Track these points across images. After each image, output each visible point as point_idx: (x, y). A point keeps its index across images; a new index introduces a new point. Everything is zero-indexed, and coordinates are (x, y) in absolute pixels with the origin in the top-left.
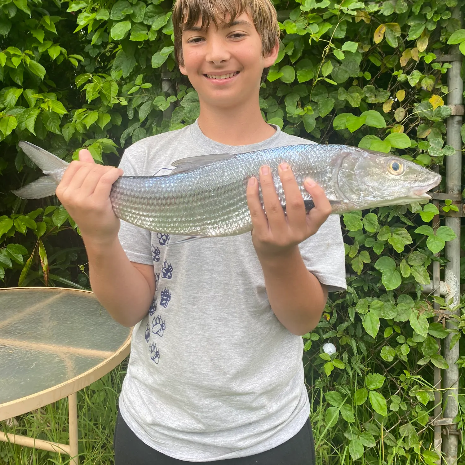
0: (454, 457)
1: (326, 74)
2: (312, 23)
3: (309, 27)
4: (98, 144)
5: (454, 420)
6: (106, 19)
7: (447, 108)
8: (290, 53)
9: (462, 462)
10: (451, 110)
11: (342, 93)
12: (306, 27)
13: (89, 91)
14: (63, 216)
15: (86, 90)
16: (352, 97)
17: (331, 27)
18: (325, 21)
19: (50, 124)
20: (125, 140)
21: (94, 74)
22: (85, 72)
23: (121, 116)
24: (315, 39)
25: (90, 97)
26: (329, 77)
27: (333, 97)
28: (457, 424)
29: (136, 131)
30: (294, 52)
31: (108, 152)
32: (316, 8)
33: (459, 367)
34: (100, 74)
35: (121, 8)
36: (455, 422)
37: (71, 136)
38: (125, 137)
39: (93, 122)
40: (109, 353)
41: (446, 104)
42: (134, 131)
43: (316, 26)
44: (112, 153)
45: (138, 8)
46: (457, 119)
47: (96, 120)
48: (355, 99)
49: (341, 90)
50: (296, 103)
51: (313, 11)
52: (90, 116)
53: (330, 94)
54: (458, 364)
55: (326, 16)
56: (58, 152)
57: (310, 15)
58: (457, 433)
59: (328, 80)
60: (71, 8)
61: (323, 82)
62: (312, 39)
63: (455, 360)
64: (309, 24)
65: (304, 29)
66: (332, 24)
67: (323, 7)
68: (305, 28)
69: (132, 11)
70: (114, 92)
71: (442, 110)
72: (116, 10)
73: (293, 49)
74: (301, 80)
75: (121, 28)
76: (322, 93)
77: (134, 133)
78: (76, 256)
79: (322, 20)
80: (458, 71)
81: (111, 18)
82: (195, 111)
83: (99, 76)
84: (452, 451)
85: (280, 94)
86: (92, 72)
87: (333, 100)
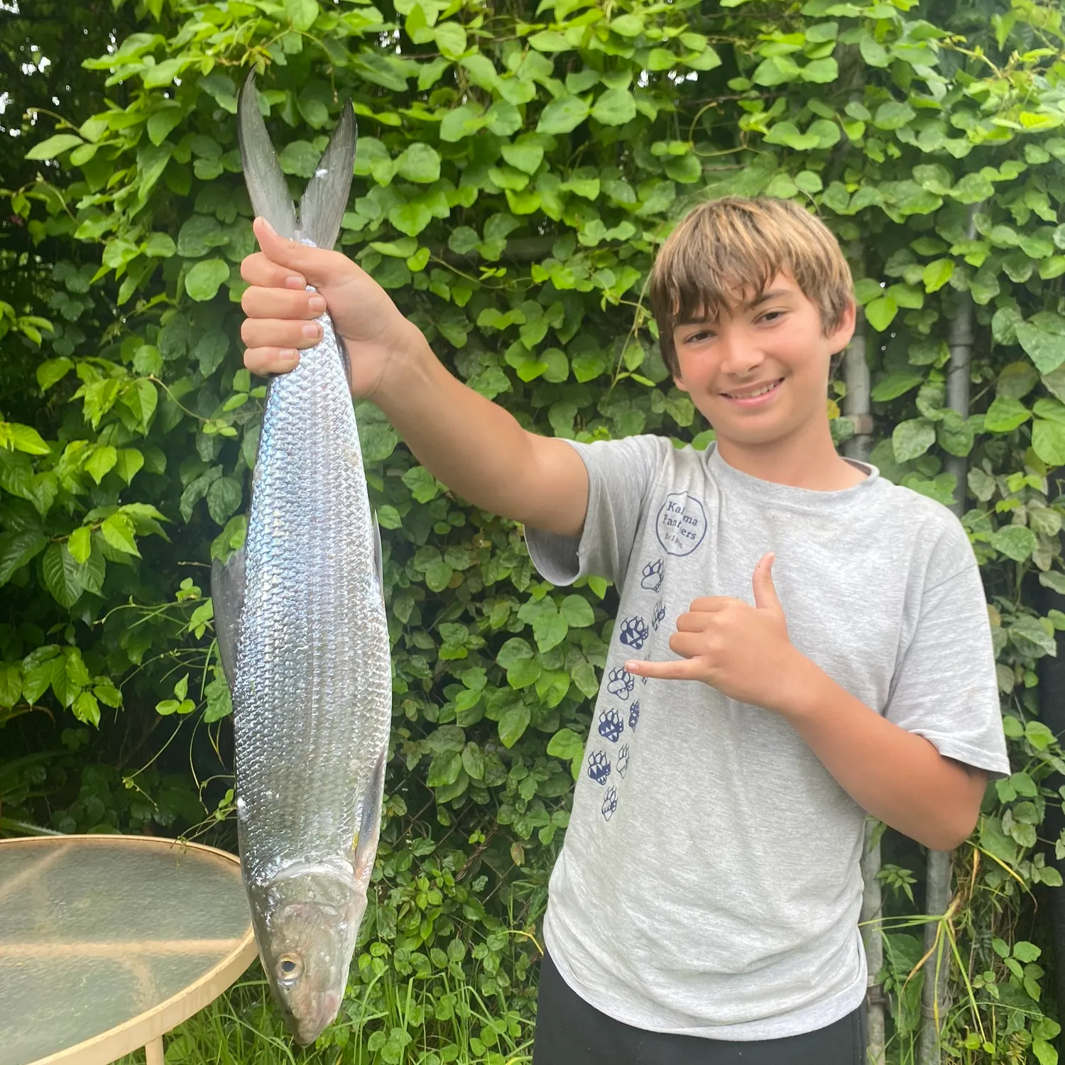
0: (878, 1044)
1: (632, 367)
2: (602, 269)
3: (596, 276)
4: (125, 517)
5: (876, 978)
6: (169, 254)
7: (847, 422)
8: (557, 324)
9: (891, 1053)
10: (853, 424)
11: (658, 399)
12: (590, 276)
13: (91, 402)
14: (36, 680)
15: (82, 399)
16: (676, 407)
17: (638, 276)
18: (622, 263)
19: (8, 477)
20: (191, 506)
21: (76, 359)
22: (53, 356)
23: (163, 454)
24: (612, 301)
25: (93, 414)
26: (638, 371)
27: (641, 408)
28: (882, 985)
29: (214, 486)
30: (566, 323)
31: (147, 534)
32: (608, 240)
33: (883, 883)
34: (91, 359)
35: (199, 231)
36: (879, 982)
37: (51, 501)
38: (192, 499)
39: (107, 470)
40: (230, 942)
41: (842, 414)
42: (210, 485)
43: (608, 273)
44: (155, 536)
45: (237, 230)
46: (862, 440)
47: (114, 464)
48: (683, 411)
49: (655, 394)
50: (572, 422)
51: (603, 243)
52: (98, 455)
53: (634, 401)
54: (880, 879)
55: (624, 253)
56: (27, 539)
57: (598, 252)
58: (883, 1000)
59: (637, 377)
60: (85, 229)
61: (629, 382)
62: (607, 301)
63: (875, 873)
64: (596, 269)
65: (587, 279)
66: (638, 269)
67: (623, 238)
68: (587, 276)
69: (226, 240)
70: (148, 402)
71: (838, 426)
72: (189, 235)
73: (562, 316)
74: (583, 376)
75: (207, 275)
76: (618, 401)
77: (213, 490)
78: (41, 773)
79: (615, 260)
80: (862, 354)
81: (180, 253)
82: (376, 442)
83: (88, 362)
84: (876, 1034)
85: (537, 404)
86: (69, 354)
87: (641, 412)
